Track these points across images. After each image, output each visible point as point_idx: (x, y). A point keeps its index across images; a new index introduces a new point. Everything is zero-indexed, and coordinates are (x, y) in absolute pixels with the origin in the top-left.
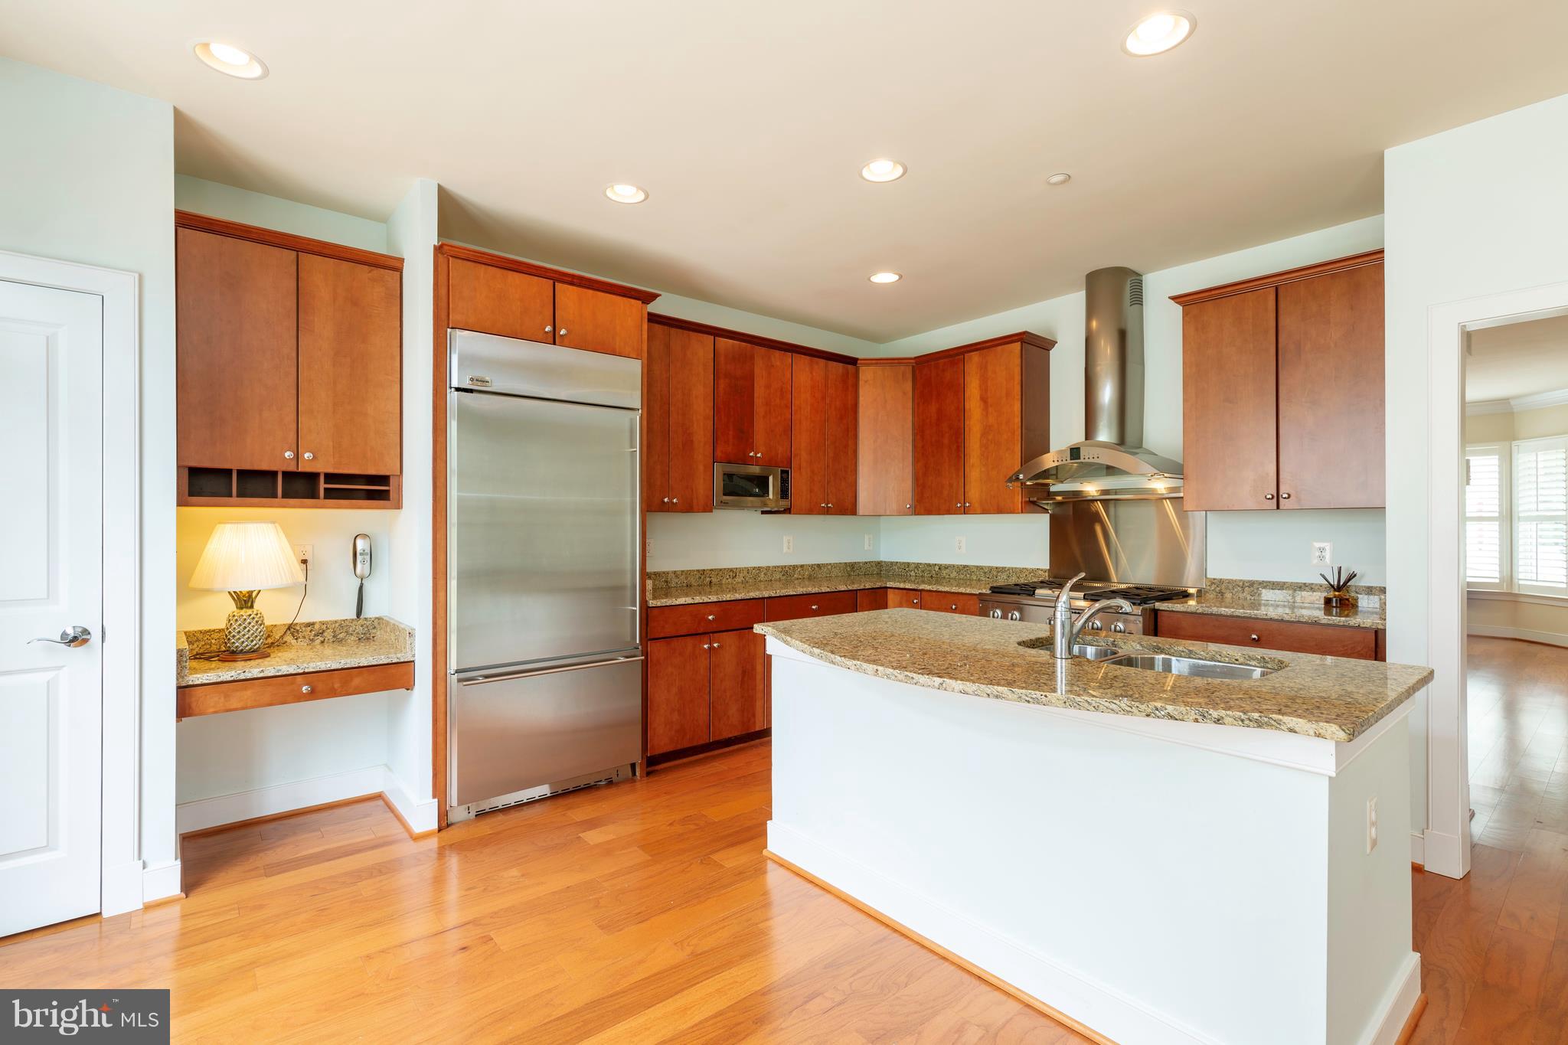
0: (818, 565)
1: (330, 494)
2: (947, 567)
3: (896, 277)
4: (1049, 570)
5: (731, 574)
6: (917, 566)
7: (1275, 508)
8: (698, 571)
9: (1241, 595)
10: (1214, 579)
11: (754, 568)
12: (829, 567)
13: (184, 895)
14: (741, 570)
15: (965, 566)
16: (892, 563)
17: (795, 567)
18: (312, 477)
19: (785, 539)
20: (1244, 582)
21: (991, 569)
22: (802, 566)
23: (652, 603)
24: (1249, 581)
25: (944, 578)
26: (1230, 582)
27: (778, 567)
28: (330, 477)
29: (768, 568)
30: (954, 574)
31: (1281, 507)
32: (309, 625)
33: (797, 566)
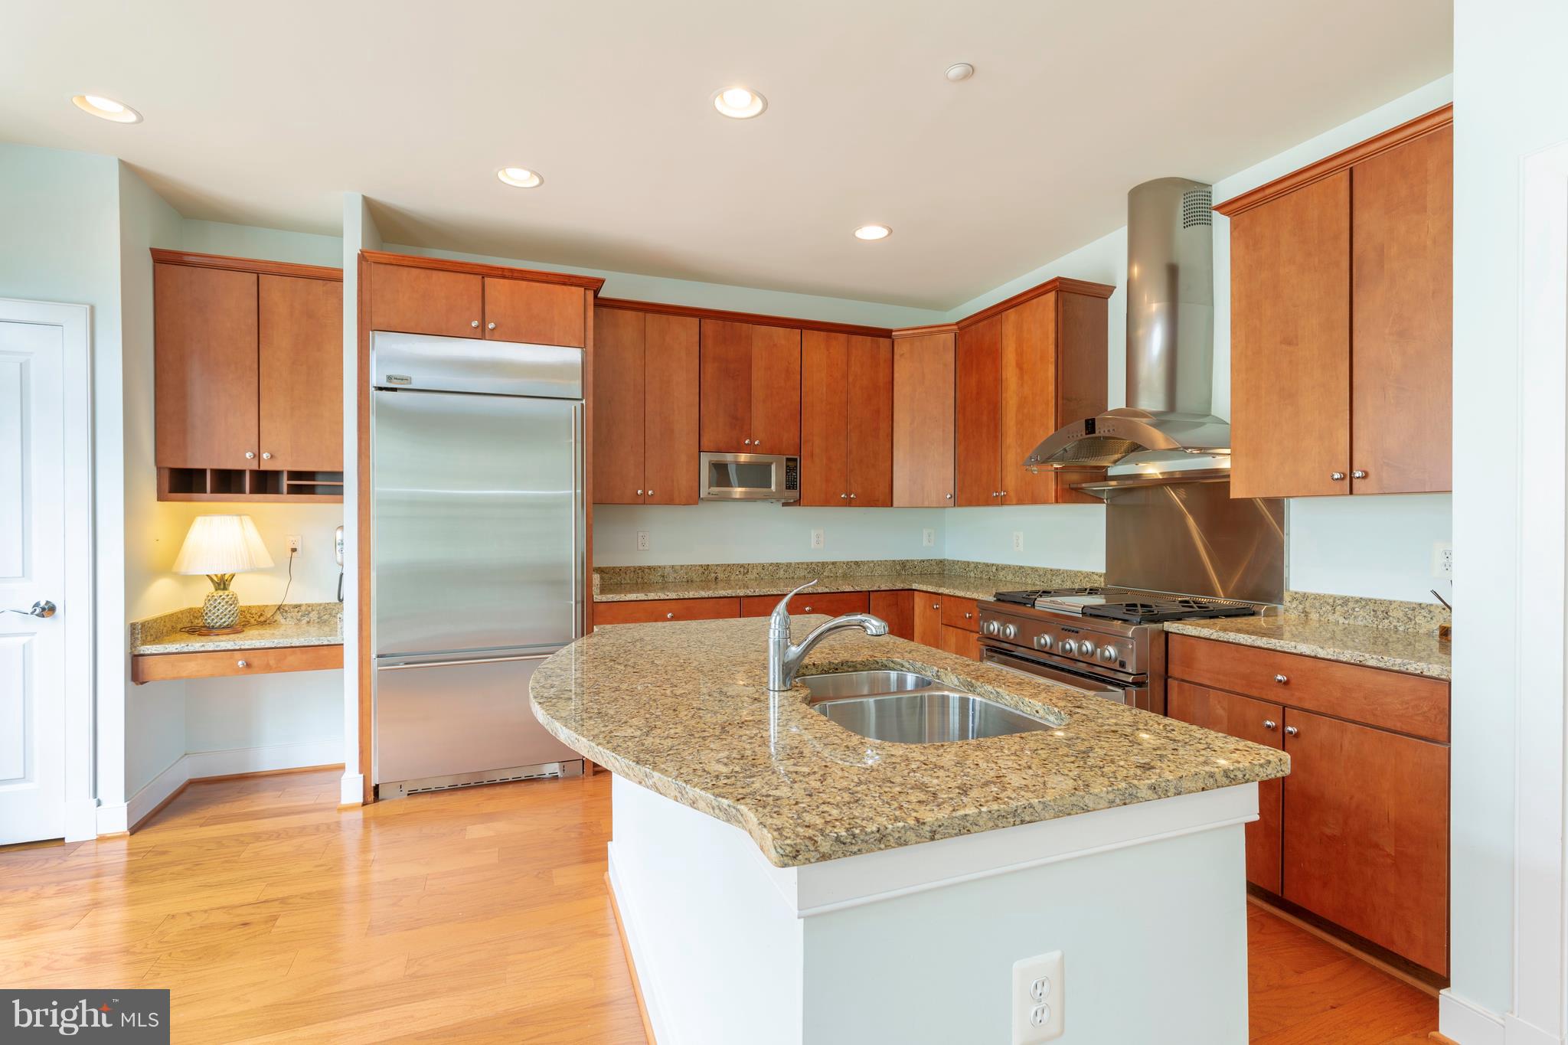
0: (856, 563)
1: (294, 490)
2: (1004, 568)
3: (883, 233)
4: (1105, 574)
5: (742, 570)
6: (977, 565)
7: (1348, 493)
8: (701, 566)
9: (1331, 618)
10: (1296, 593)
11: (771, 564)
12: (872, 565)
13: (129, 833)
14: (754, 566)
15: (1021, 567)
16: (954, 562)
17: (823, 564)
18: (277, 474)
19: (813, 534)
20: (1335, 598)
21: (1046, 571)
22: (833, 563)
23: (597, 598)
24: (1342, 598)
25: (1001, 580)
26: (1317, 597)
27: (802, 563)
28: (294, 475)
29: (789, 565)
30: (1010, 577)
31: (1354, 491)
32: (296, 606)
33: (827, 563)
